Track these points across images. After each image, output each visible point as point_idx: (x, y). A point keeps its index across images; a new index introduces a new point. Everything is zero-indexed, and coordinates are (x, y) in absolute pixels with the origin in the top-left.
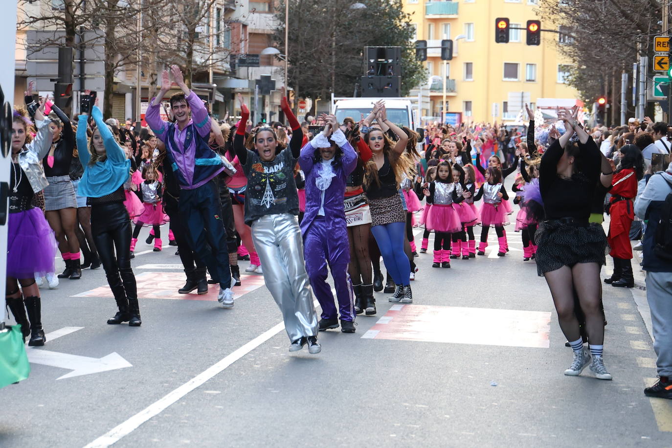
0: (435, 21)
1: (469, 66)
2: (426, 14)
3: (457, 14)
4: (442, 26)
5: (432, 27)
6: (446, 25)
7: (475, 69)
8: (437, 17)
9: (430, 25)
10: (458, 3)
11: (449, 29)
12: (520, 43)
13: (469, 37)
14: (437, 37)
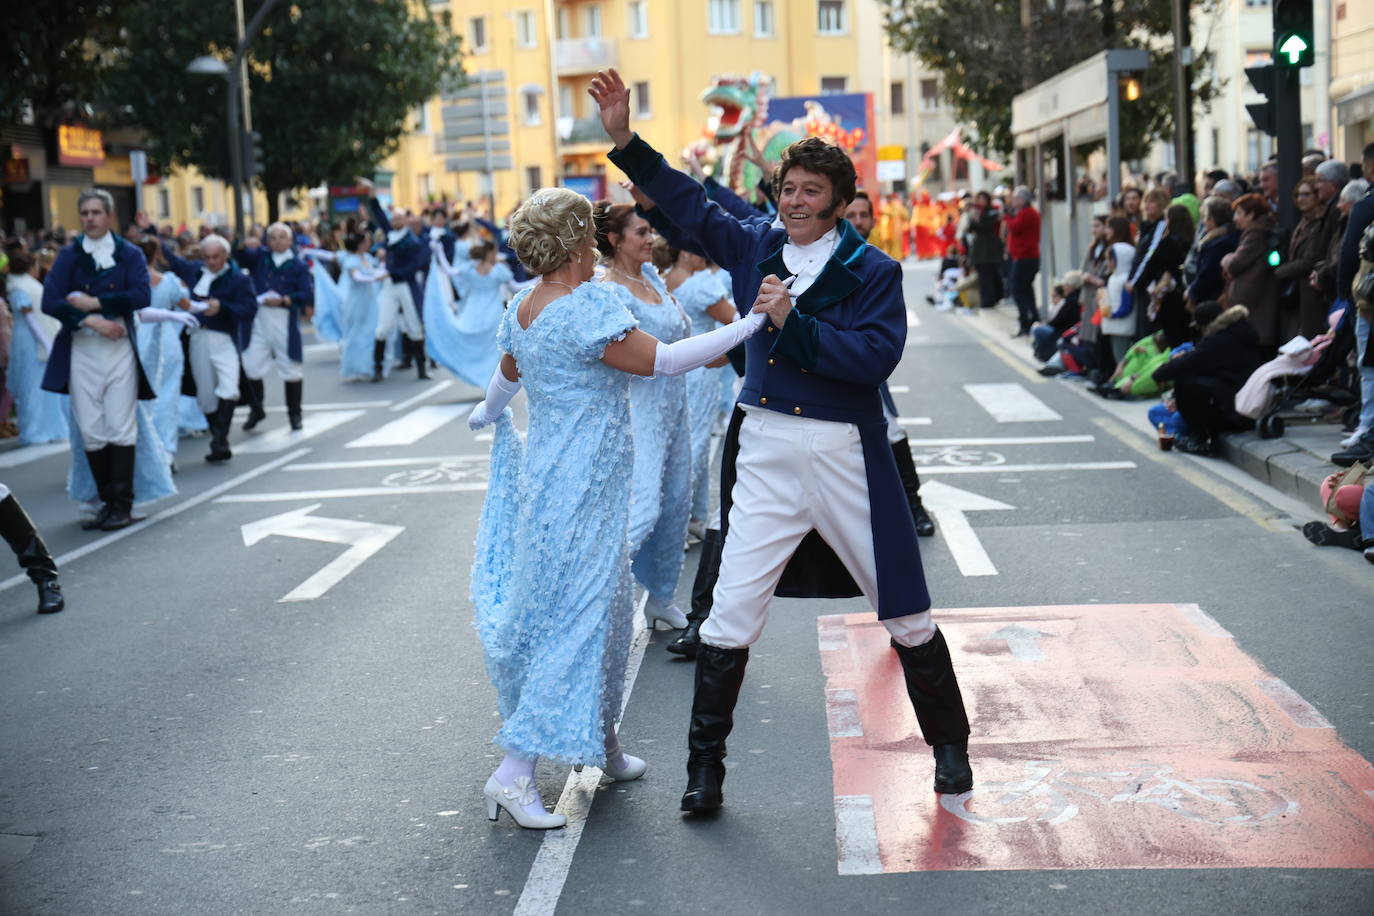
0: (570, 1)
1: (643, 89)
4: (583, 16)
5: (565, 18)
6: (591, 12)
7: (654, 94)
9: (560, 13)
11: (598, 15)
12: (740, 35)
13: (638, 30)
14: (575, 34)
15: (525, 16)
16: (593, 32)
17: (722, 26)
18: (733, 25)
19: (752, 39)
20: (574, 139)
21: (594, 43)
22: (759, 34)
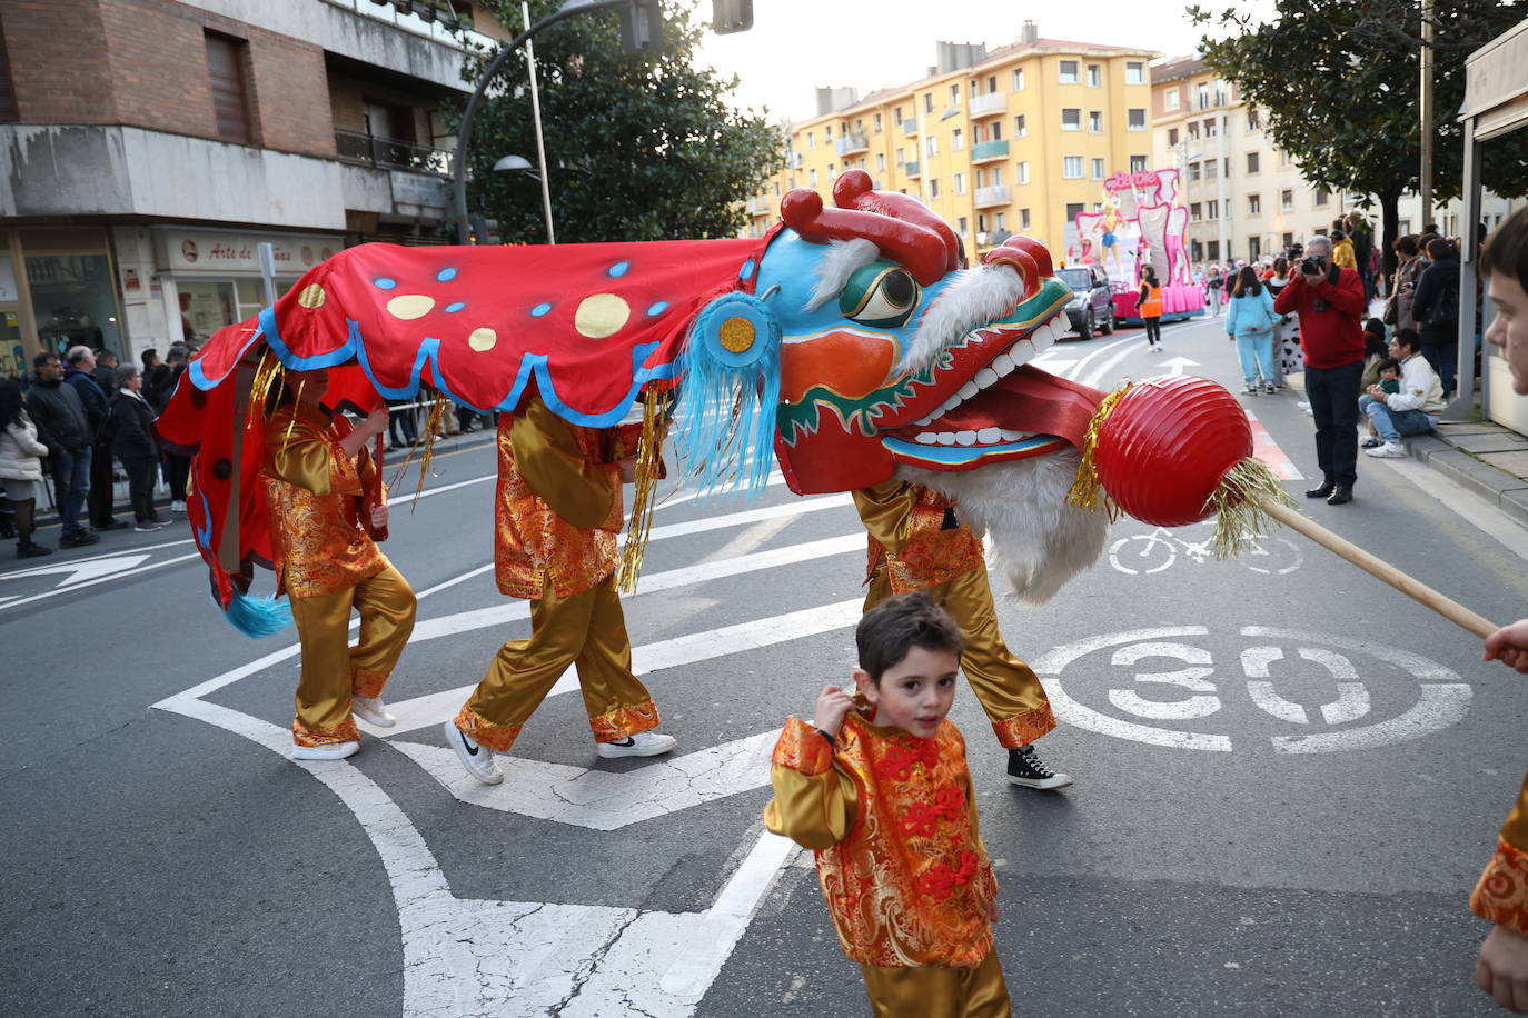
0: (984, 166)
1: (1025, 212)
2: (973, 158)
3: (1007, 153)
4: (992, 173)
5: (982, 174)
6: (997, 170)
7: (1032, 216)
8: (985, 160)
9: (978, 173)
10: (1007, 142)
11: (1000, 171)
12: (1084, 178)
13: (1023, 180)
14: (987, 185)
15: (959, 176)
16: (998, 184)
17: (1073, 174)
18: (1079, 174)
19: (1091, 181)
20: (986, 245)
21: (997, 189)
22: (1095, 178)
